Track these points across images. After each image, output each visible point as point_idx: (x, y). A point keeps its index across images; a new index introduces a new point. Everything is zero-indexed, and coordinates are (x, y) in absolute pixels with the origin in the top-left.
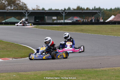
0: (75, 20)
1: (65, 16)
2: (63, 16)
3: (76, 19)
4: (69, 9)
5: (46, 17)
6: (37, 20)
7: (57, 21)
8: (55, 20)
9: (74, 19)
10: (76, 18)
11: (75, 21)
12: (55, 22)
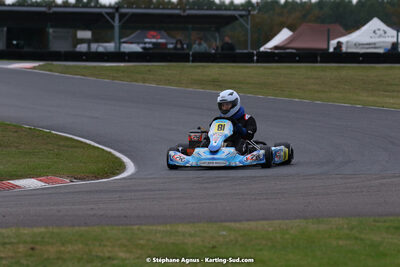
0: (149, 43)
2: (112, 27)
3: (154, 40)
5: (51, 30)
7: (89, 47)
8: (82, 41)
9: (147, 40)
10: (154, 37)
11: (150, 46)
12: (82, 48)
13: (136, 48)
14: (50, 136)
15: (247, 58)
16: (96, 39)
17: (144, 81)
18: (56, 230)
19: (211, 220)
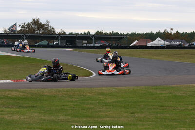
2: (92, 40)
4: (89, 32)
5: (77, 41)
8: (85, 43)
9: (101, 43)
11: (102, 45)
12: (85, 45)
13: (98, 45)
14: (75, 67)
15: (126, 48)
16: (88, 43)
17: (100, 53)
18: (73, 89)
19: (112, 86)
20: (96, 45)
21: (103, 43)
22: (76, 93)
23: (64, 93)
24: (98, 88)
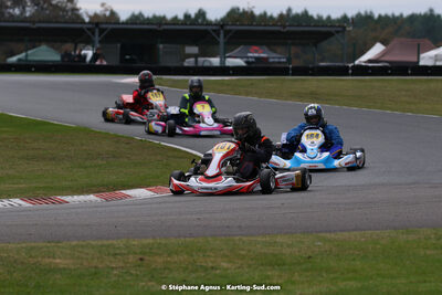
1: (225, 44)
4: (202, 14)
6: (128, 57)
20: (232, 62)
21: (255, 53)
22: (176, 258)
23: (131, 258)
24: (259, 239)
